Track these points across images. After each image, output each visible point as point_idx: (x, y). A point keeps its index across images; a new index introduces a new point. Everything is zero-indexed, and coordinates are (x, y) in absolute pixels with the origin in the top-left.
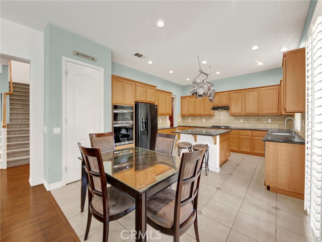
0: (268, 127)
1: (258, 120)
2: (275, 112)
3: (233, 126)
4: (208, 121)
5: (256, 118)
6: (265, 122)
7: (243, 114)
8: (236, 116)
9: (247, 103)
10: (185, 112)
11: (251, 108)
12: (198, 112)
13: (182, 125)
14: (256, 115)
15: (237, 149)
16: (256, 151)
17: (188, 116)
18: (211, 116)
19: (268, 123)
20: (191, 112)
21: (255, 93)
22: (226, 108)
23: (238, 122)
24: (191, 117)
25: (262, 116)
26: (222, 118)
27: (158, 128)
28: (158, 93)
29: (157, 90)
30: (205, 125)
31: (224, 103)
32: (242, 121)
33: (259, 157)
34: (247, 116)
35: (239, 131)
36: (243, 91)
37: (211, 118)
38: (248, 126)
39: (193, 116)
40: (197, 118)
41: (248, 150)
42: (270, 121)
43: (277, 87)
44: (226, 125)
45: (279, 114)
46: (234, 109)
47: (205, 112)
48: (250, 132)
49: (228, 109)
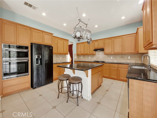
0: (129, 62)
1: (122, 57)
2: (133, 51)
3: (106, 61)
4: (92, 58)
5: (121, 56)
6: (126, 58)
7: (113, 53)
8: (108, 54)
9: (115, 46)
10: (79, 53)
11: (118, 49)
12: (86, 53)
13: (77, 60)
14: (120, 54)
15: (109, 77)
16: (121, 78)
17: (81, 55)
18: (93, 55)
19: (128, 59)
20: (82, 53)
21: (120, 39)
22: (102, 50)
23: (109, 58)
24: (83, 56)
25: (124, 54)
26: (100, 56)
27: (53, 63)
28: (57, 39)
29: (53, 36)
30: (90, 61)
31: (101, 46)
32: (112, 58)
33: (123, 82)
34: (115, 54)
35: (110, 64)
36: (112, 38)
37: (94, 56)
38: (115, 61)
39: (84, 55)
40: (86, 56)
41: (115, 77)
42: (129, 58)
43: (134, 35)
44: (102, 60)
45: (136, 52)
46: (107, 50)
47: (90, 53)
48: (116, 65)
49: (103, 50)
